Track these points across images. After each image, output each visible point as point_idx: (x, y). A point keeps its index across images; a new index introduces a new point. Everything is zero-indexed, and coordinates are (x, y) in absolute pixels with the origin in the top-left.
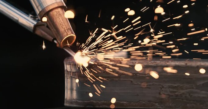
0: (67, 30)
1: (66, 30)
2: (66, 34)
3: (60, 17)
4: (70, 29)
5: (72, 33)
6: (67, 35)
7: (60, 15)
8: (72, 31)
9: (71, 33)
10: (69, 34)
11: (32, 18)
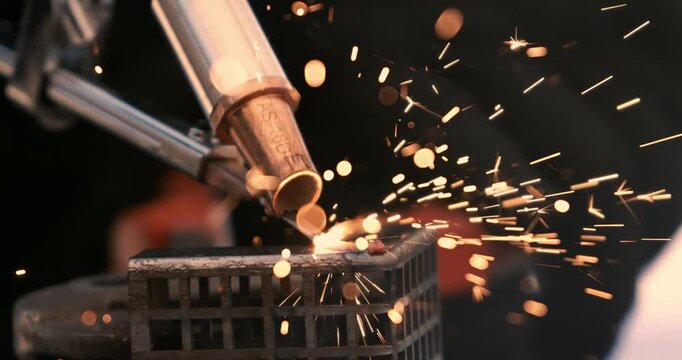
0: (292, 157)
1: (290, 159)
2: (287, 169)
3: (272, 121)
4: (303, 157)
5: (308, 167)
6: (293, 172)
7: (273, 116)
8: (307, 160)
9: (304, 166)
10: (296, 169)
11: (198, 139)
